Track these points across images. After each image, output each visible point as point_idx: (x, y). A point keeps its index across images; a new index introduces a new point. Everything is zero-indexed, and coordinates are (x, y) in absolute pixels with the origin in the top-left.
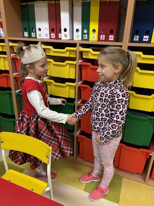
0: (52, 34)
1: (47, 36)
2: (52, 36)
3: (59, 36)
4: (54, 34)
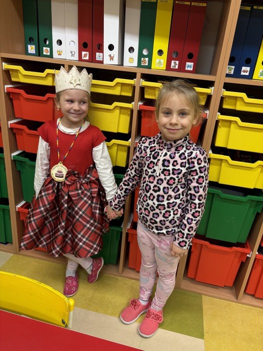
0: (83, 53)
1: (73, 55)
2: (83, 56)
3: (97, 57)
4: (88, 53)
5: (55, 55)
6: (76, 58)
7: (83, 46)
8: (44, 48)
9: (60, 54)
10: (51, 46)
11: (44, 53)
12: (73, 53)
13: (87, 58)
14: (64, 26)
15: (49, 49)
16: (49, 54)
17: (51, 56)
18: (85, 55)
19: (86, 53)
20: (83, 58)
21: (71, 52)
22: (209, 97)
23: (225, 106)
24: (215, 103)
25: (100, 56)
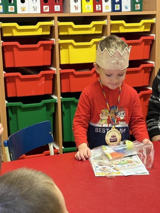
0: (44, 7)
1: (35, 10)
2: (44, 9)
3: (55, 9)
4: (48, 6)
5: (19, 11)
6: (39, 10)
7: (44, 1)
8: (9, 7)
9: (23, 10)
10: (15, 4)
11: (9, 11)
12: (35, 8)
13: (48, 10)
15: (13, 7)
16: (14, 11)
18: (46, 9)
19: (46, 6)
20: (44, 11)
21: (34, 8)
25: (57, 8)
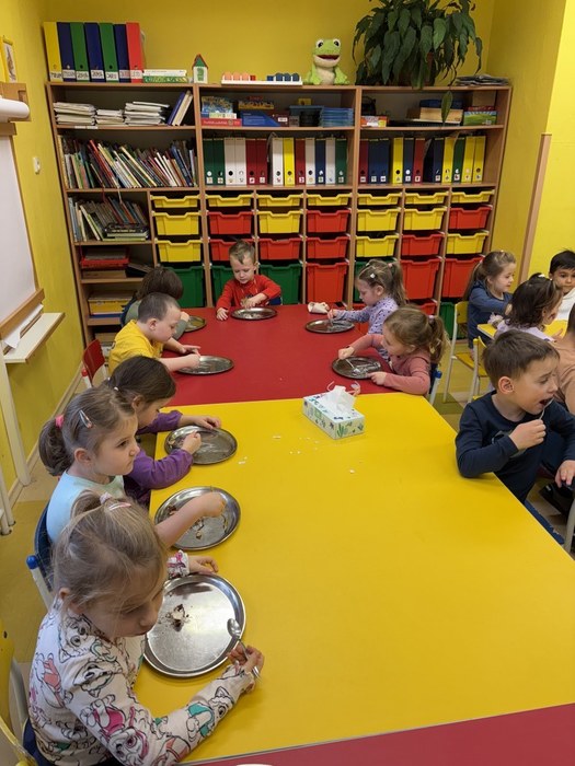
0: (250, 179)
1: (241, 181)
3: (260, 181)
4: (254, 178)
5: (228, 183)
6: (245, 183)
7: (250, 174)
8: (219, 179)
9: (231, 182)
10: (224, 177)
11: (219, 182)
13: (254, 183)
14: (236, 161)
15: (222, 179)
16: (222, 183)
17: (224, 184)
18: (252, 181)
20: (250, 184)
22: (350, 199)
23: (360, 204)
24: (354, 204)
25: (263, 180)
